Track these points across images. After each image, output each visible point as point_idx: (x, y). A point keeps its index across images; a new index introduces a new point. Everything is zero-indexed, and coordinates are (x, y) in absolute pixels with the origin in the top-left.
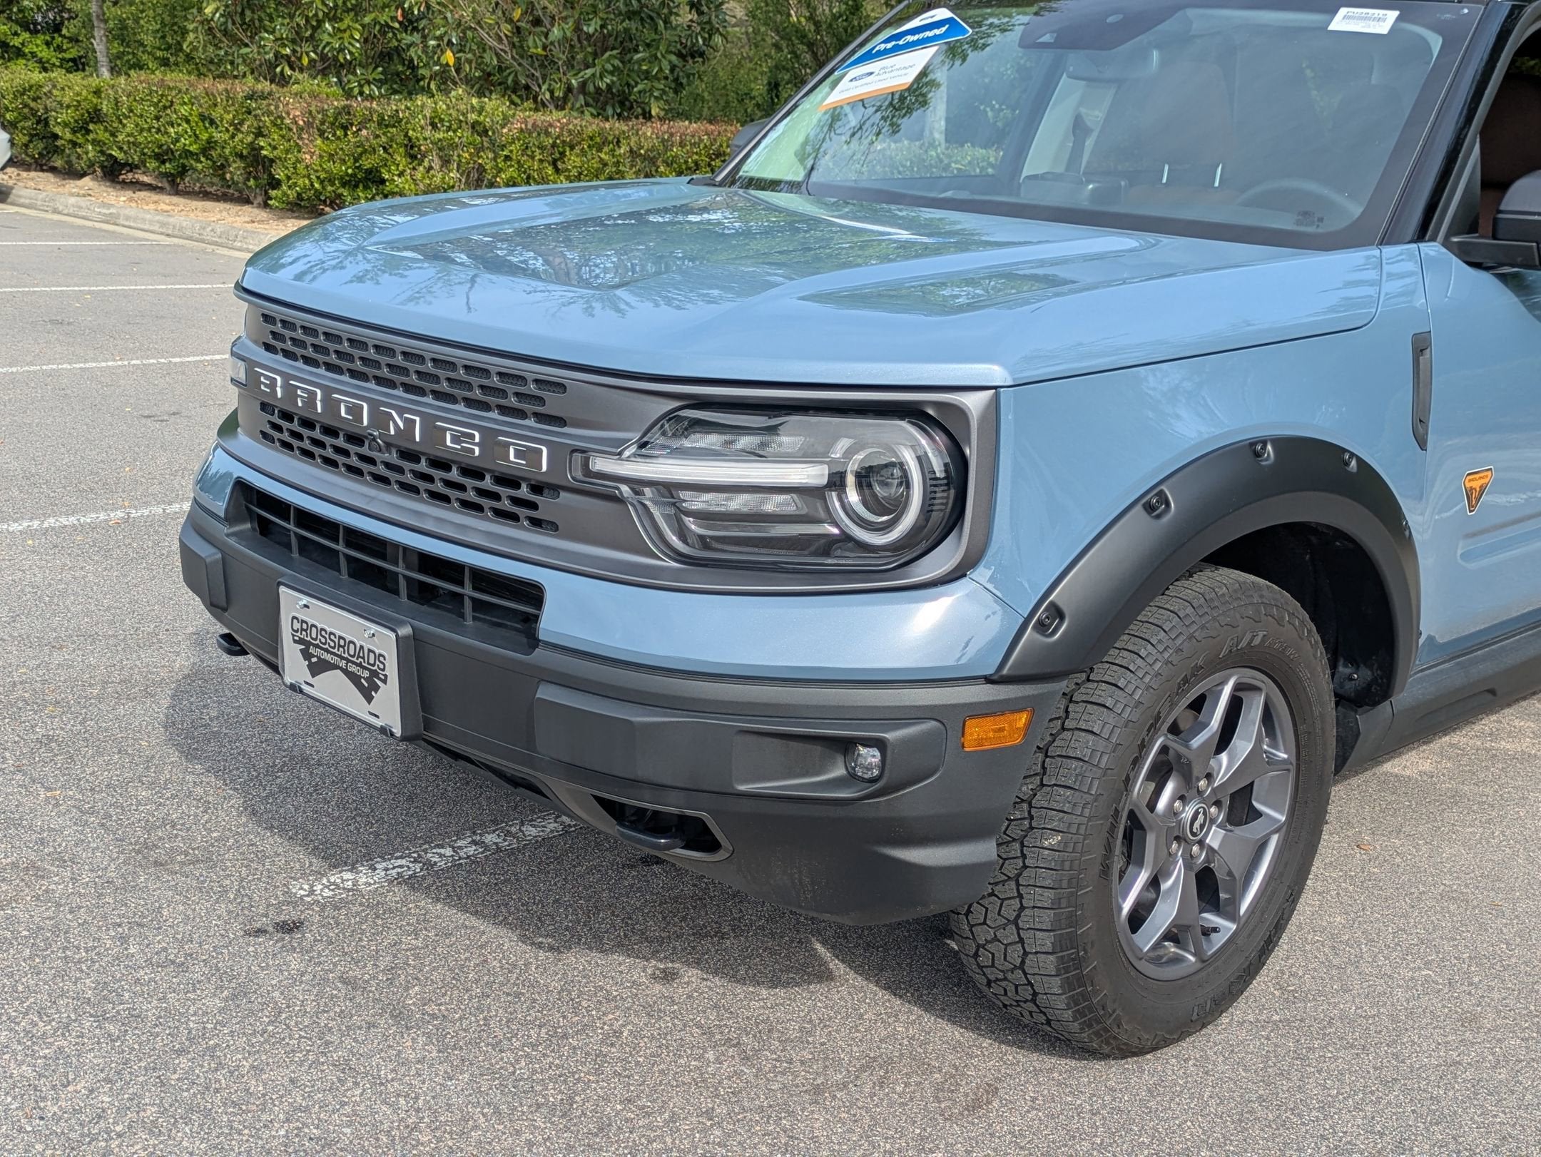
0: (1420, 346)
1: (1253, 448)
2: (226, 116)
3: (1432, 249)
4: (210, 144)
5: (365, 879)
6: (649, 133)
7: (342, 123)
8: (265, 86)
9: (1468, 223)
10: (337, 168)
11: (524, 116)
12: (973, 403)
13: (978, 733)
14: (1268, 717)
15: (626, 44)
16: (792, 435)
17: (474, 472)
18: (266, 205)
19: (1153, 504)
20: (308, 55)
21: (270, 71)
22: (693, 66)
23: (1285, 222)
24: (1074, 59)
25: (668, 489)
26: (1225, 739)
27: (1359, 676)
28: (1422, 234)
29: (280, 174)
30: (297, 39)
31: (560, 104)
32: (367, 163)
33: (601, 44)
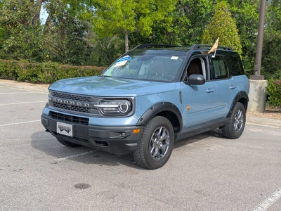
0: (180, 93)
1: (162, 103)
2: (9, 66)
3: (182, 83)
4: (6, 70)
5: (63, 159)
6: (82, 68)
7: (30, 67)
8: (15, 61)
9: (186, 80)
10: (29, 74)
11: (61, 66)
12: (133, 98)
13: (135, 131)
14: (166, 132)
15: (77, 54)
16: (114, 102)
17: (80, 107)
18: (16, 80)
19: (151, 108)
20: (23, 55)
21: (16, 58)
22: (88, 57)
23: (166, 80)
24: (143, 62)
25: (102, 108)
26: (161, 134)
27: (176, 129)
28: (181, 81)
29: (19, 75)
30: (21, 53)
31: (66, 63)
32: (35, 73)
33: (73, 54)
